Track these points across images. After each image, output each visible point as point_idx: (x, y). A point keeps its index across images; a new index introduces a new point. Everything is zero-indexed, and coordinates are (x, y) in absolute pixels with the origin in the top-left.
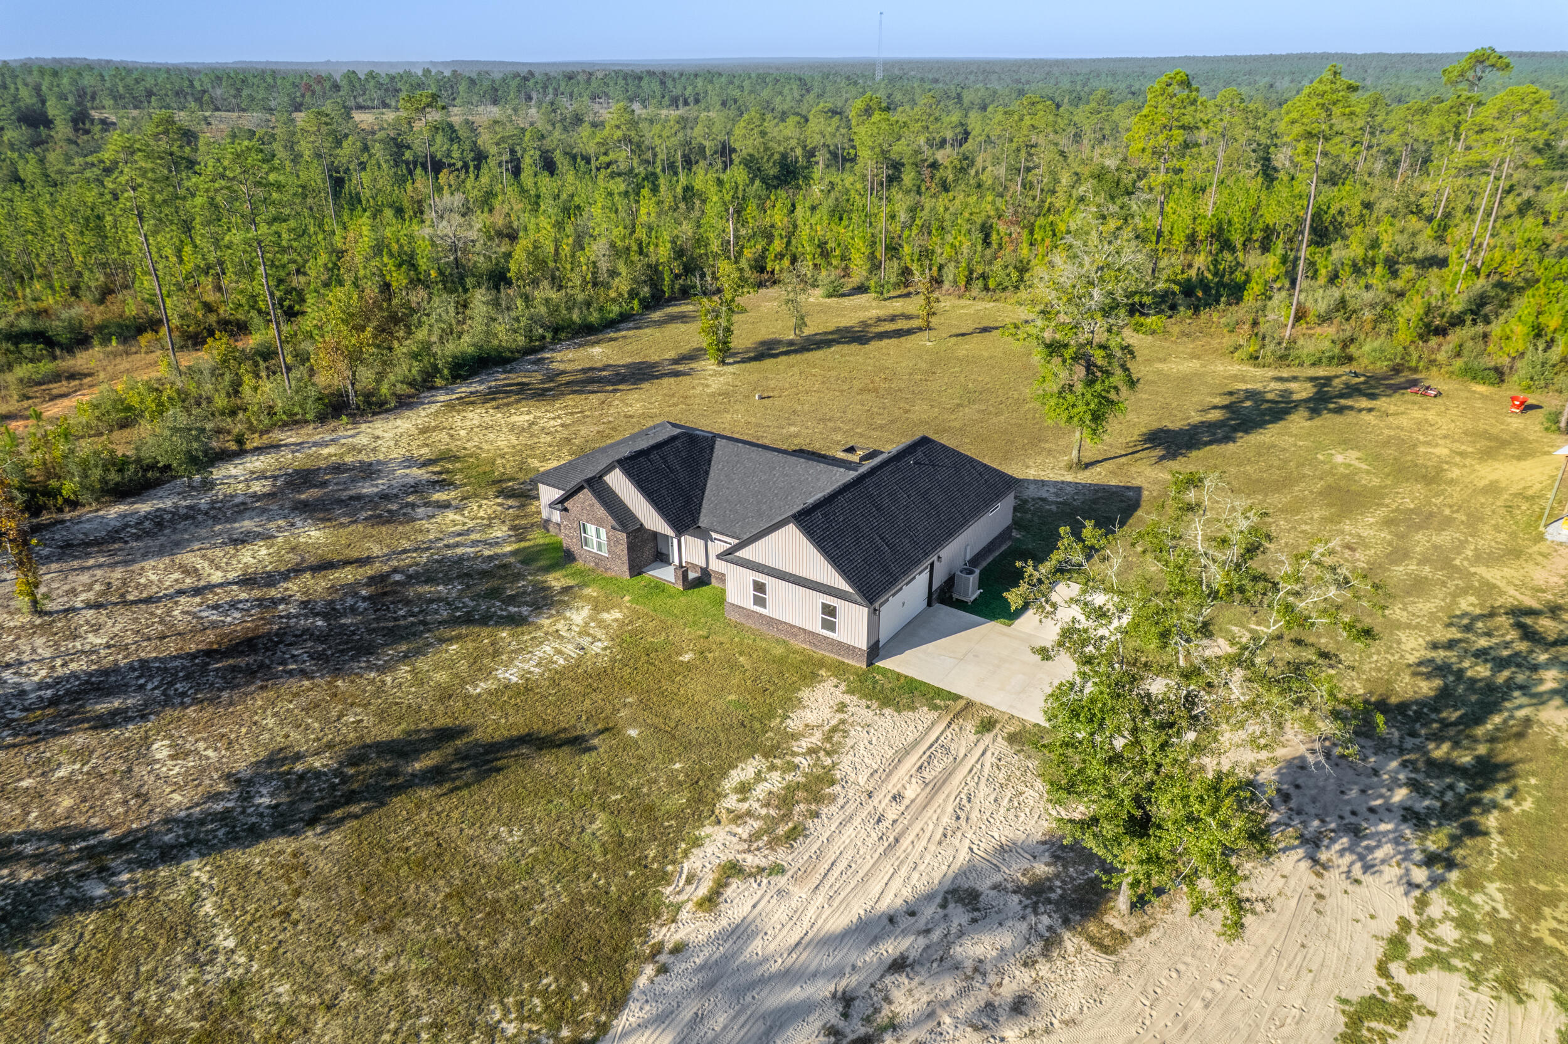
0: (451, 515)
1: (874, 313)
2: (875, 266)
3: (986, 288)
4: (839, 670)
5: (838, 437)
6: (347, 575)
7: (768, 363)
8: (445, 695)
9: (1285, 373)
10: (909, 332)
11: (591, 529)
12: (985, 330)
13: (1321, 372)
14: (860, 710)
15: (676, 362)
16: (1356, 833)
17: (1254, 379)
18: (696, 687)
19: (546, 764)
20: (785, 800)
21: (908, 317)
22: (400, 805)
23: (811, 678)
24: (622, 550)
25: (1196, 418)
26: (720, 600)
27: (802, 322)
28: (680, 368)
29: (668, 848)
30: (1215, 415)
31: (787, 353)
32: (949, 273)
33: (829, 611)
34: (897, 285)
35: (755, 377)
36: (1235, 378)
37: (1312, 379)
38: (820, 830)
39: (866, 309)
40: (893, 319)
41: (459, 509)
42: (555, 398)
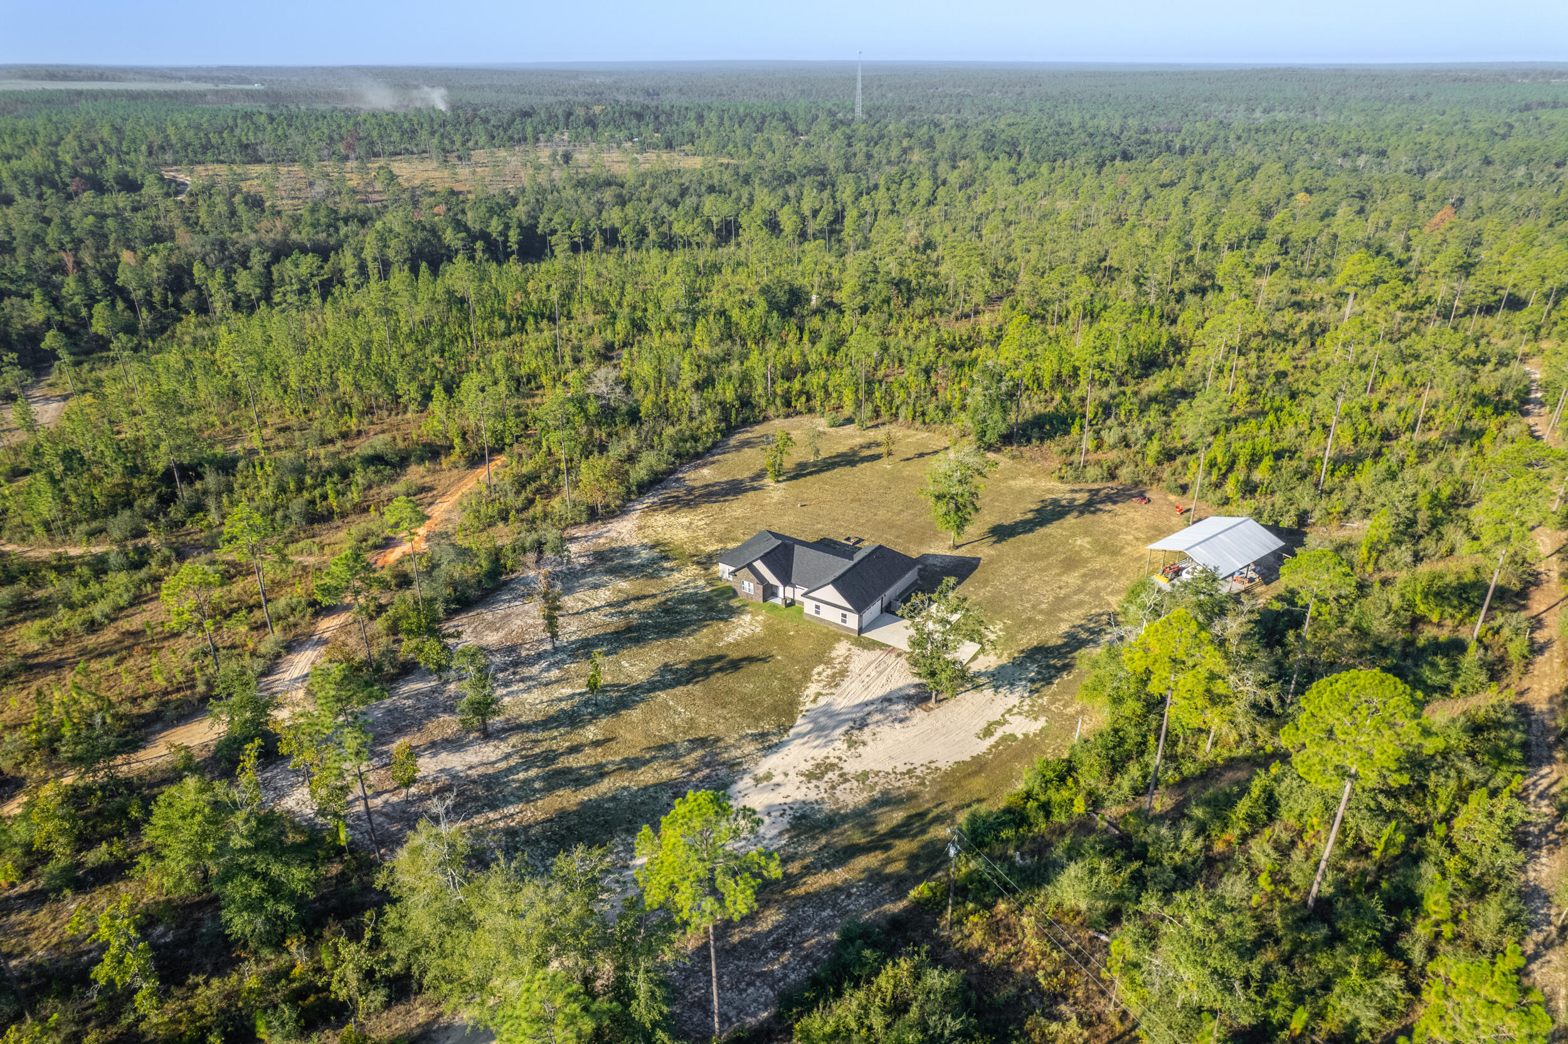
0: (676, 575)
1: (859, 441)
2: (858, 405)
3: (924, 422)
4: (848, 637)
5: (842, 530)
6: (648, 602)
7: (802, 481)
8: (710, 647)
9: (1077, 487)
10: (878, 457)
11: (746, 583)
12: (921, 455)
13: (1096, 486)
14: (855, 650)
15: (753, 479)
16: (1012, 685)
17: (1059, 491)
18: (797, 643)
19: (754, 667)
20: (833, 676)
21: (878, 445)
22: (713, 678)
23: (838, 640)
24: (760, 592)
25: (1019, 517)
26: (801, 611)
27: (817, 452)
28: (755, 484)
29: (799, 689)
30: (1030, 516)
31: (811, 473)
32: (903, 412)
33: (844, 616)
34: (871, 419)
35: (795, 491)
36: (1050, 491)
37: (1090, 491)
38: (844, 684)
39: (853, 437)
40: (869, 446)
41: (679, 571)
42: (697, 505)
